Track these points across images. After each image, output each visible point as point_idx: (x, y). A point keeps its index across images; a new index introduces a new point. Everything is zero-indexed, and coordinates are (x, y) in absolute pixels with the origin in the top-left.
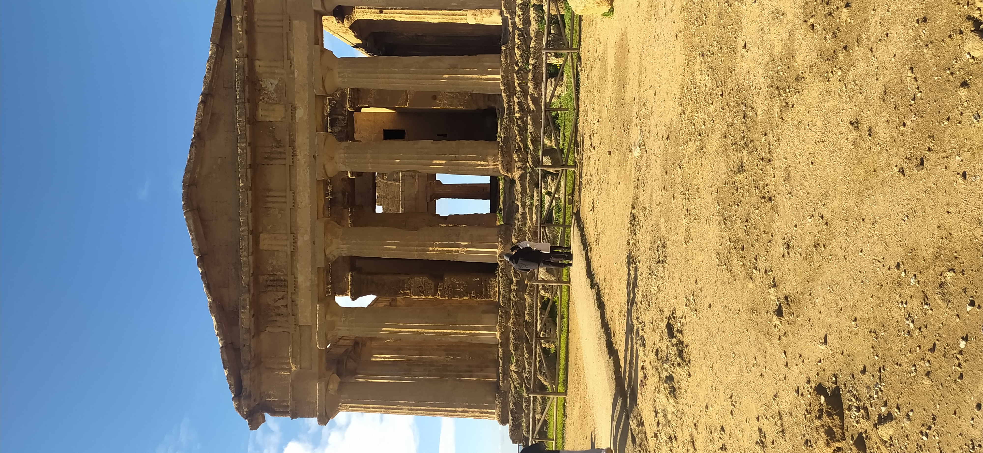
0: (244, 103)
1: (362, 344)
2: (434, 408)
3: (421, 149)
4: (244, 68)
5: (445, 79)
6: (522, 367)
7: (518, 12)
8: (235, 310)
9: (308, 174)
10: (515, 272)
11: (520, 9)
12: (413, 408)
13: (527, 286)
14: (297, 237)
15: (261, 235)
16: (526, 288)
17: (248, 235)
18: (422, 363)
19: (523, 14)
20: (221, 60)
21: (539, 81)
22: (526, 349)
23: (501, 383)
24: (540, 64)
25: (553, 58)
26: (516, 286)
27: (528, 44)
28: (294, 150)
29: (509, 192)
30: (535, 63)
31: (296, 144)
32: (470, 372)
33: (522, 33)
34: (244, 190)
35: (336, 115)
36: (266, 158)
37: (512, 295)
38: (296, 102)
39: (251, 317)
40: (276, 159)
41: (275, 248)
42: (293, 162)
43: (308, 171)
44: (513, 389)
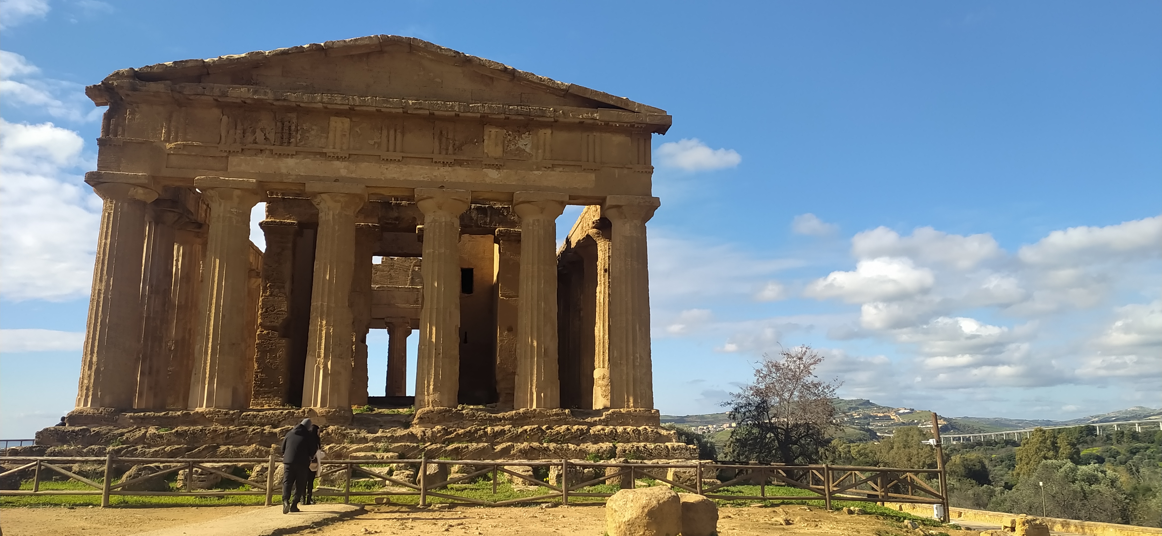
0: (504, 114)
1: (199, 232)
2: (99, 324)
3: (450, 312)
4: (543, 116)
5: (532, 342)
6: (152, 443)
7: (607, 429)
8: (253, 82)
9: (422, 179)
10: (288, 431)
11: (612, 431)
12: (102, 296)
13: (268, 447)
14: (345, 161)
15: (349, 119)
16: (264, 446)
17: (348, 105)
18: (166, 309)
19: (605, 435)
20: (550, 93)
21: (529, 455)
22: (177, 448)
23: (130, 414)
24: (549, 457)
25: (557, 472)
26: (269, 433)
27: (572, 442)
28: (451, 165)
29: (394, 421)
30: (550, 450)
31: (458, 168)
32: (150, 373)
33: (585, 433)
34: (404, 104)
35: (491, 215)
36: (441, 132)
37: (256, 427)
38: (505, 171)
39: (242, 99)
40: (440, 144)
41: (331, 135)
42: (436, 162)
43: (426, 179)
44: (119, 431)
